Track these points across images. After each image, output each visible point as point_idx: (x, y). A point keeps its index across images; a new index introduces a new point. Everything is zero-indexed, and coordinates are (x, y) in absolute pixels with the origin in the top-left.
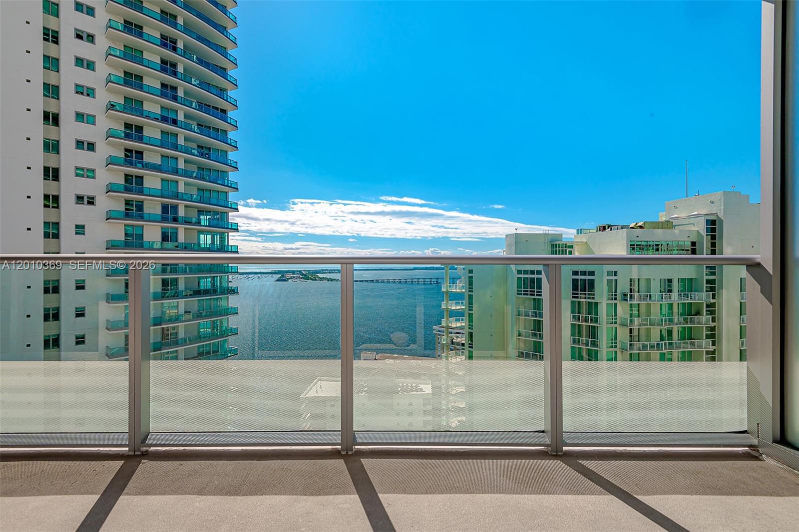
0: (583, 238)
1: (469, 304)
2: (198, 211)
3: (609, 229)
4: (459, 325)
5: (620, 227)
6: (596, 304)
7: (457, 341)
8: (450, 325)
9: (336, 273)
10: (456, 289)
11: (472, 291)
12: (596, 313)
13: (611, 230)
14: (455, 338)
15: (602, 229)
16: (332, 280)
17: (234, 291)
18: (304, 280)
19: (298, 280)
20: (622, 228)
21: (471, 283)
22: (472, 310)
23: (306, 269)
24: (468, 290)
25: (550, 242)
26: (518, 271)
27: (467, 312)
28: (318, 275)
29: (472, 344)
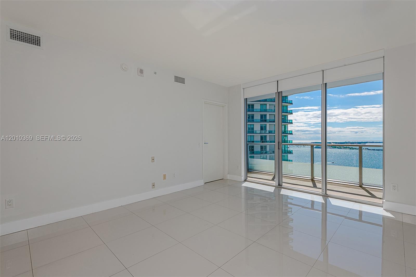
17: (290, 152)
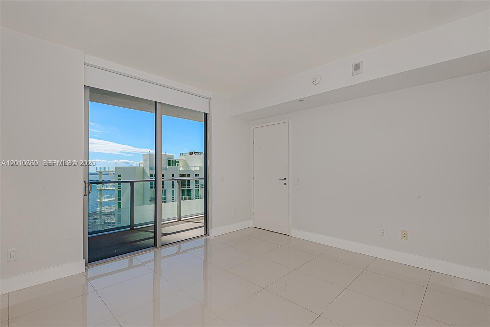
0: (183, 158)
1: (118, 197)
3: (195, 154)
5: (200, 153)
6: (190, 190)
7: (109, 221)
12: (191, 195)
13: (196, 154)
15: (191, 154)
20: (201, 154)
22: (120, 200)
24: (117, 188)
25: (168, 159)
26: (151, 175)
27: (116, 202)
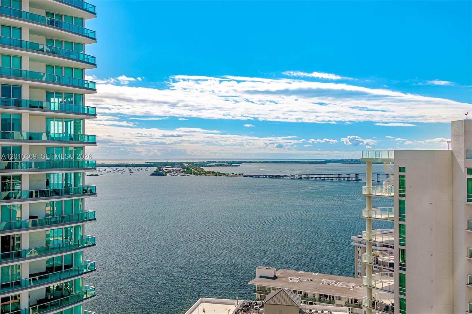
1: (400, 213)
2: (47, 92)
4: (385, 239)
7: (384, 260)
8: (373, 239)
9: (226, 166)
10: (382, 191)
11: (404, 196)
14: (381, 256)
16: (221, 175)
18: (186, 174)
19: (179, 176)
21: (402, 184)
22: (404, 220)
23: (188, 161)
24: (398, 193)
26: (468, 169)
27: (397, 223)
28: (203, 168)
29: (404, 266)
